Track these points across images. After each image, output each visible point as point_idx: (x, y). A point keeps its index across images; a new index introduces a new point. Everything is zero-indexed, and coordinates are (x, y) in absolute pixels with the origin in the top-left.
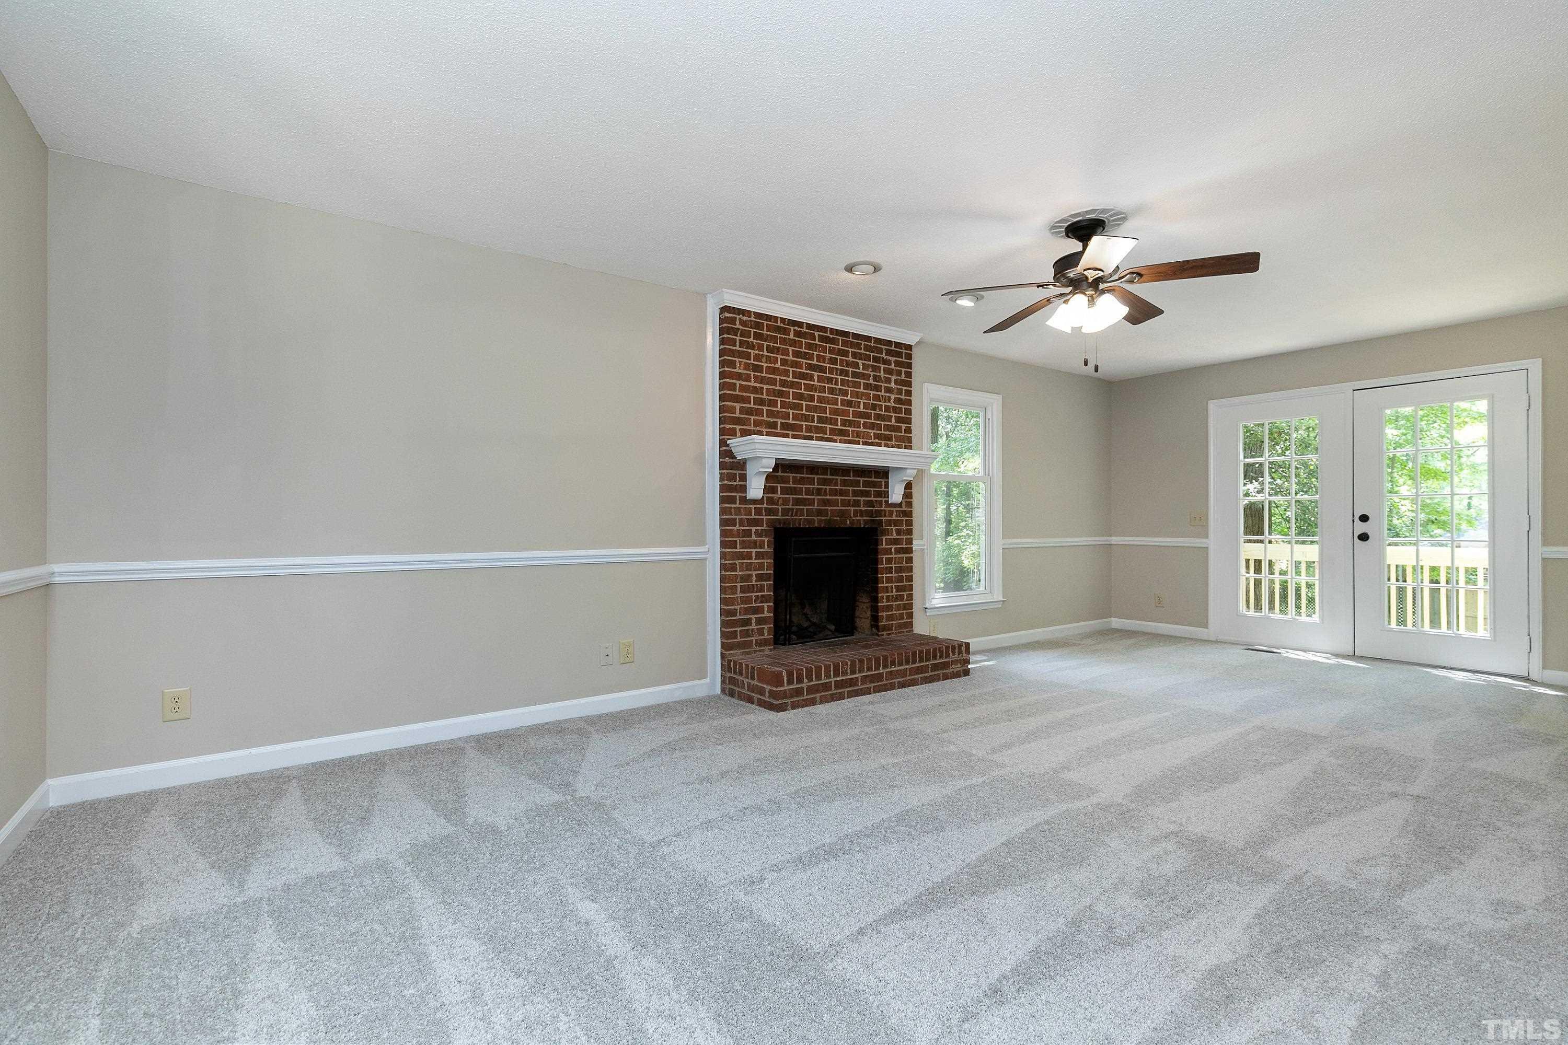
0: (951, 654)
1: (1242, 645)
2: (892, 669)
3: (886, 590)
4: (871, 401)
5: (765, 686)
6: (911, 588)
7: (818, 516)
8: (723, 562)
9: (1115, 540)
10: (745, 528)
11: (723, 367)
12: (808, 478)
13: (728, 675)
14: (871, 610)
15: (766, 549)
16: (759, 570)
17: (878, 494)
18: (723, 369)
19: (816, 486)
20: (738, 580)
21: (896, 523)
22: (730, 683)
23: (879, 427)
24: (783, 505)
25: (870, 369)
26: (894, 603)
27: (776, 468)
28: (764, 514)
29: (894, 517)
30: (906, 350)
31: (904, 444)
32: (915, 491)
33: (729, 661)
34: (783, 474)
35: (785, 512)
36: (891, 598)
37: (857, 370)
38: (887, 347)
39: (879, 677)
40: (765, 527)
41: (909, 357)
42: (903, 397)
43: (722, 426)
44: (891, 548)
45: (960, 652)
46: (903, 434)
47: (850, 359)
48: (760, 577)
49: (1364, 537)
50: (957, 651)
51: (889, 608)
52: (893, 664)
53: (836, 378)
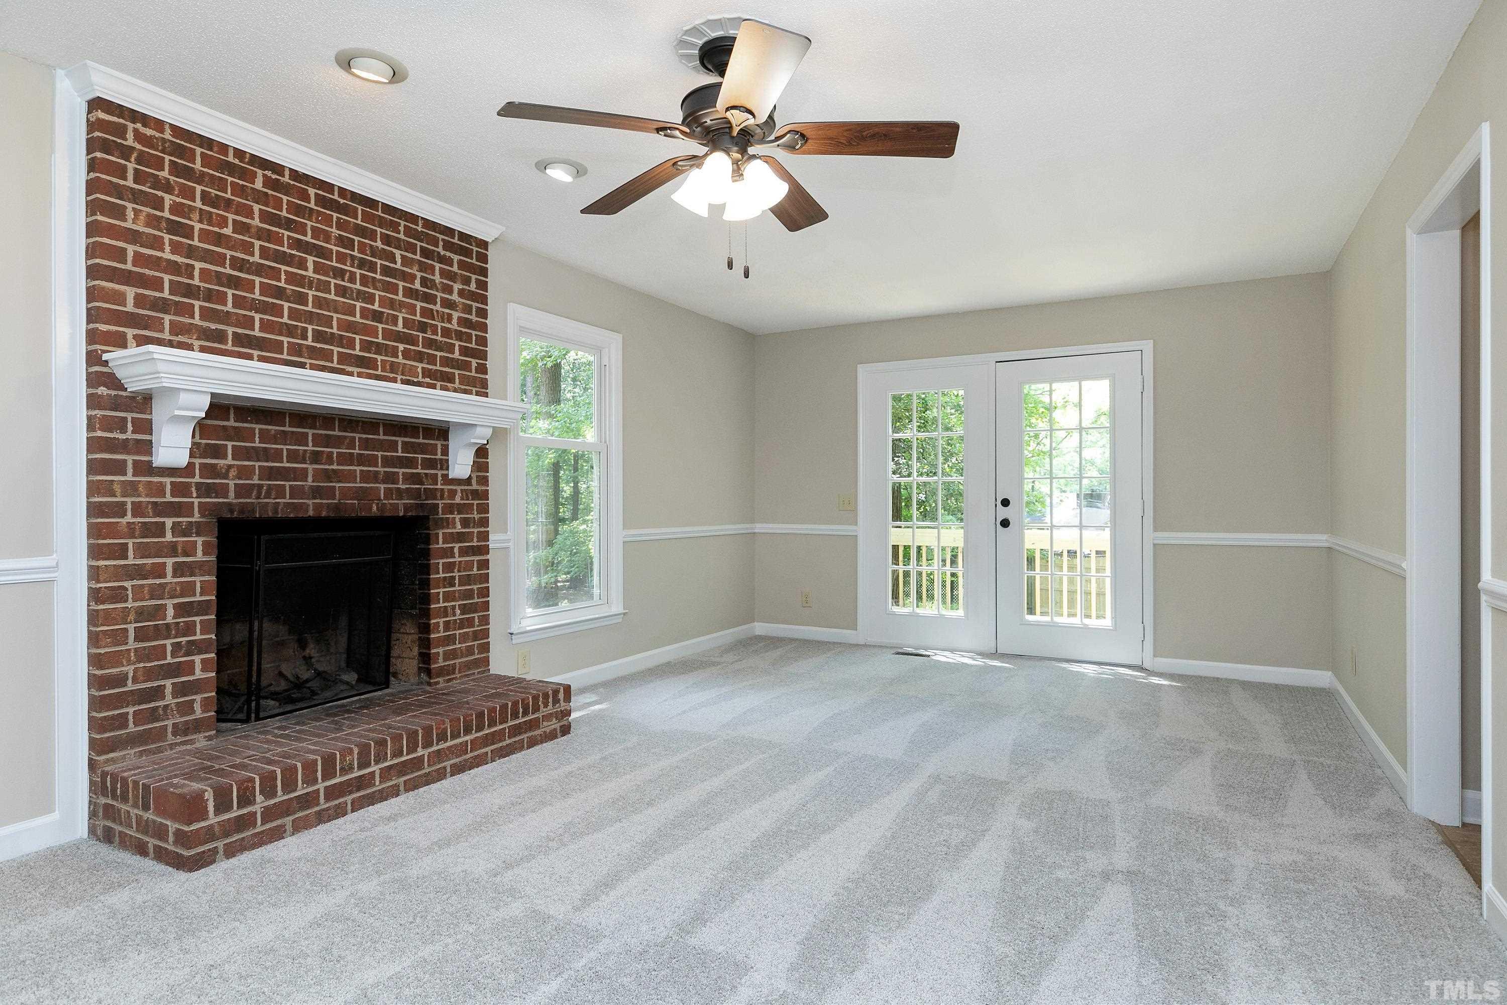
0: (542, 706)
1: (891, 647)
2: (439, 747)
3: (445, 612)
4: (418, 318)
5: (168, 823)
6: (486, 606)
7: (315, 498)
8: (94, 585)
9: (759, 528)
10: (147, 520)
11: (93, 213)
12: (293, 432)
13: (103, 800)
14: (420, 647)
15: (200, 556)
16: (182, 595)
17: (431, 464)
18: (94, 218)
19: (310, 447)
20: (131, 617)
21: (461, 508)
22: (106, 816)
23: (432, 360)
24: (240, 478)
25: (416, 267)
26: (457, 632)
27: (210, 413)
28: (195, 495)
29: (458, 500)
30: (477, 247)
31: (474, 390)
32: (492, 460)
33: (104, 775)
34: (237, 424)
35: (242, 491)
36: (451, 625)
37: (392, 265)
38: (446, 238)
39: (417, 763)
40: (196, 517)
41: (484, 258)
42: (473, 318)
43: (92, 326)
44: (453, 548)
45: (556, 701)
46: (473, 374)
47: (379, 244)
48: (182, 610)
49: (1005, 523)
50: (550, 700)
51: (450, 640)
52: (442, 737)
53: (350, 271)
